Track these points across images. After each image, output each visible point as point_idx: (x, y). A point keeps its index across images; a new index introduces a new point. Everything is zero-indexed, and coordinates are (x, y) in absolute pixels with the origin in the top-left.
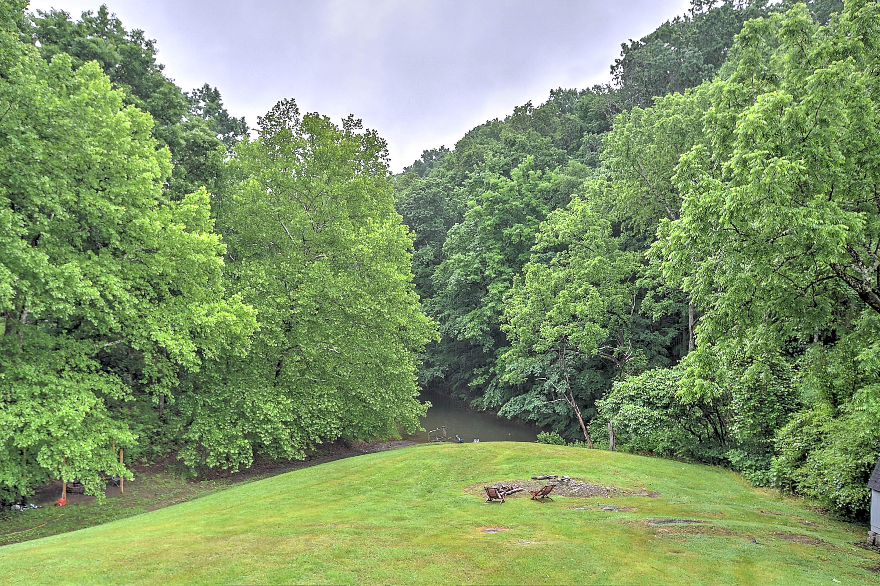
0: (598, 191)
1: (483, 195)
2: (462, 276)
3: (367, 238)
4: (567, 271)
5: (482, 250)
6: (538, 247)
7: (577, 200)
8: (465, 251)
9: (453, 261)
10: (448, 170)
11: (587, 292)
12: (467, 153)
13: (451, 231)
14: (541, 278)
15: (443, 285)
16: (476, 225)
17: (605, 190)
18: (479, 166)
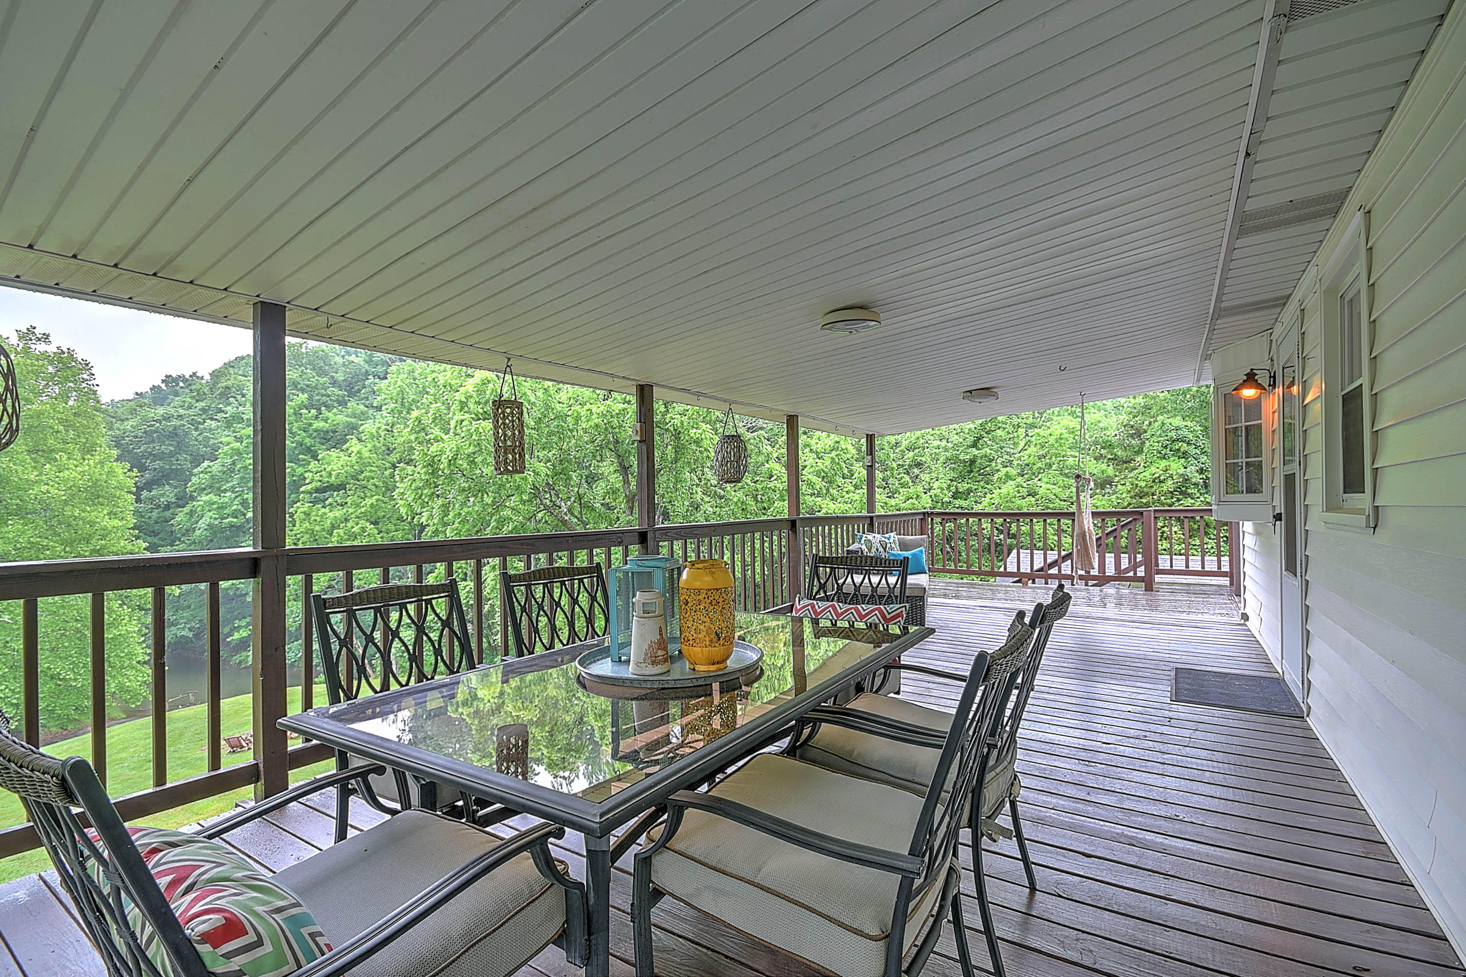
0: (376, 434)
1: (243, 431)
2: (215, 519)
3: (57, 477)
4: (345, 510)
5: (243, 491)
6: (309, 487)
7: (355, 441)
8: (219, 492)
9: (202, 503)
10: (197, 401)
11: (363, 530)
12: (223, 385)
13: (199, 469)
14: (313, 518)
15: (188, 532)
16: (234, 463)
17: (383, 434)
18: (237, 401)
